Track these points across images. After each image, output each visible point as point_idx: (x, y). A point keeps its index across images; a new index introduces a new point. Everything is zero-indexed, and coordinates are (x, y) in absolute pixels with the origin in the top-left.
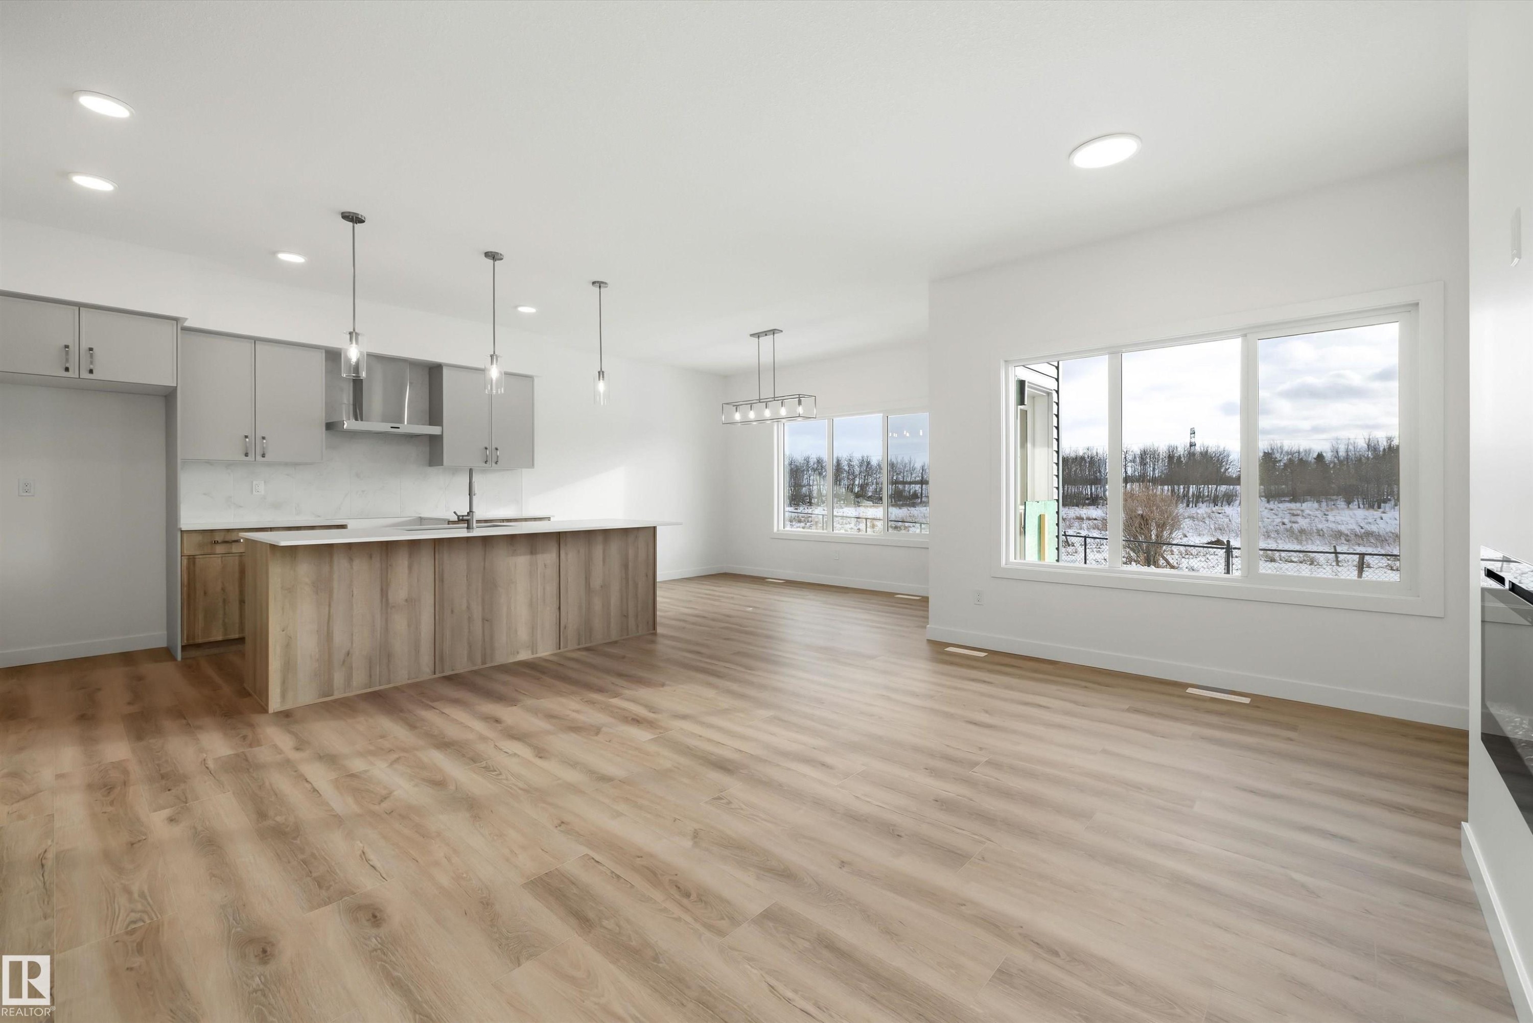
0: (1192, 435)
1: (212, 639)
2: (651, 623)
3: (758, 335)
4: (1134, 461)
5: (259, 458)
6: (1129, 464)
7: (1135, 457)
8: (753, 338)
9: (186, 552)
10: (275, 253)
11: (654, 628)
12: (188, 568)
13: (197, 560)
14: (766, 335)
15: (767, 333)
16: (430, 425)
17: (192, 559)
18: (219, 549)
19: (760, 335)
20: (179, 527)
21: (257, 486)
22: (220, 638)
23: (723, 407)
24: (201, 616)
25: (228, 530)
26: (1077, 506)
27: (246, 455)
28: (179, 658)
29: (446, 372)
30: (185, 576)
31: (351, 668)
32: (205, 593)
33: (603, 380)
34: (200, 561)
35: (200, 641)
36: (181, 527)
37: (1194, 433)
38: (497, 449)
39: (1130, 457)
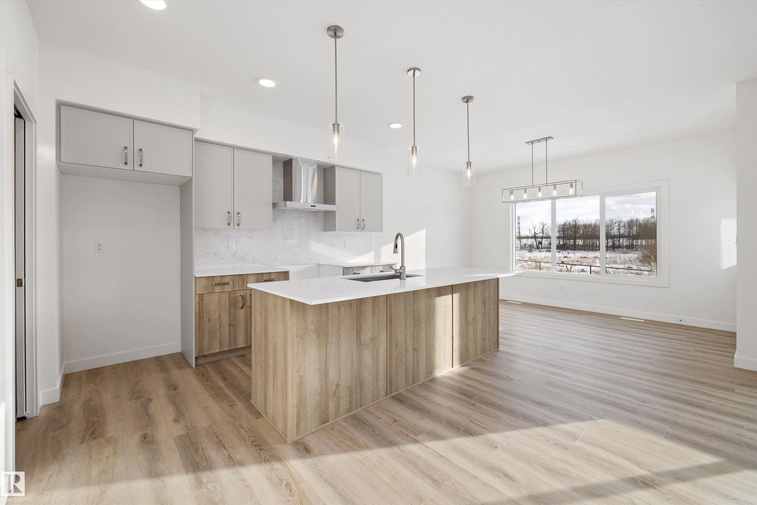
0: (652, 212)
1: (213, 352)
2: (496, 343)
3: (532, 142)
4: (624, 226)
5: (236, 226)
6: (622, 228)
7: (625, 224)
8: (527, 145)
9: (198, 292)
10: (257, 80)
11: (498, 347)
12: (199, 303)
13: (204, 297)
14: (539, 142)
15: (540, 141)
16: (324, 204)
17: (201, 297)
18: (217, 289)
19: (533, 142)
20: (194, 274)
21: (231, 245)
22: (218, 351)
23: (502, 192)
24: (206, 335)
25: (222, 276)
26: (592, 250)
27: (229, 224)
28: (194, 366)
29: (337, 170)
30: (198, 309)
31: (339, 397)
32: (209, 320)
33: (471, 168)
34: (206, 298)
35: (206, 353)
36: (195, 274)
37: (653, 211)
38: (363, 220)
39: (622, 224)
